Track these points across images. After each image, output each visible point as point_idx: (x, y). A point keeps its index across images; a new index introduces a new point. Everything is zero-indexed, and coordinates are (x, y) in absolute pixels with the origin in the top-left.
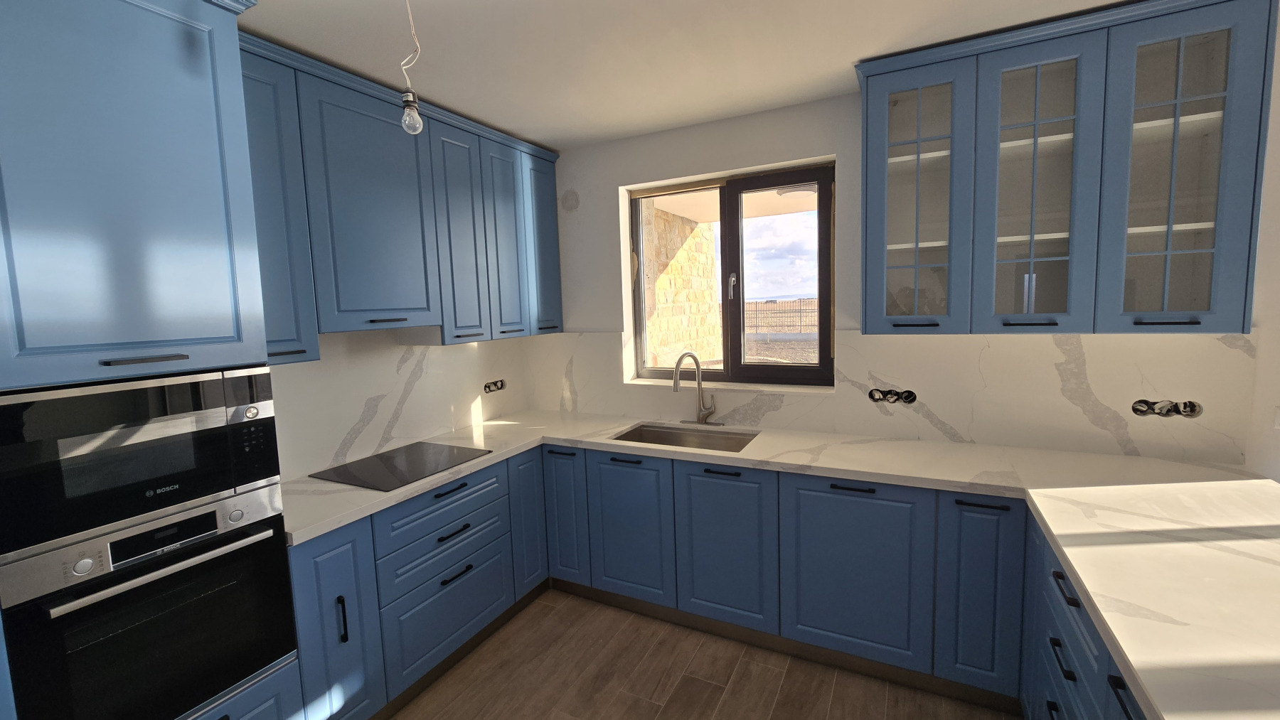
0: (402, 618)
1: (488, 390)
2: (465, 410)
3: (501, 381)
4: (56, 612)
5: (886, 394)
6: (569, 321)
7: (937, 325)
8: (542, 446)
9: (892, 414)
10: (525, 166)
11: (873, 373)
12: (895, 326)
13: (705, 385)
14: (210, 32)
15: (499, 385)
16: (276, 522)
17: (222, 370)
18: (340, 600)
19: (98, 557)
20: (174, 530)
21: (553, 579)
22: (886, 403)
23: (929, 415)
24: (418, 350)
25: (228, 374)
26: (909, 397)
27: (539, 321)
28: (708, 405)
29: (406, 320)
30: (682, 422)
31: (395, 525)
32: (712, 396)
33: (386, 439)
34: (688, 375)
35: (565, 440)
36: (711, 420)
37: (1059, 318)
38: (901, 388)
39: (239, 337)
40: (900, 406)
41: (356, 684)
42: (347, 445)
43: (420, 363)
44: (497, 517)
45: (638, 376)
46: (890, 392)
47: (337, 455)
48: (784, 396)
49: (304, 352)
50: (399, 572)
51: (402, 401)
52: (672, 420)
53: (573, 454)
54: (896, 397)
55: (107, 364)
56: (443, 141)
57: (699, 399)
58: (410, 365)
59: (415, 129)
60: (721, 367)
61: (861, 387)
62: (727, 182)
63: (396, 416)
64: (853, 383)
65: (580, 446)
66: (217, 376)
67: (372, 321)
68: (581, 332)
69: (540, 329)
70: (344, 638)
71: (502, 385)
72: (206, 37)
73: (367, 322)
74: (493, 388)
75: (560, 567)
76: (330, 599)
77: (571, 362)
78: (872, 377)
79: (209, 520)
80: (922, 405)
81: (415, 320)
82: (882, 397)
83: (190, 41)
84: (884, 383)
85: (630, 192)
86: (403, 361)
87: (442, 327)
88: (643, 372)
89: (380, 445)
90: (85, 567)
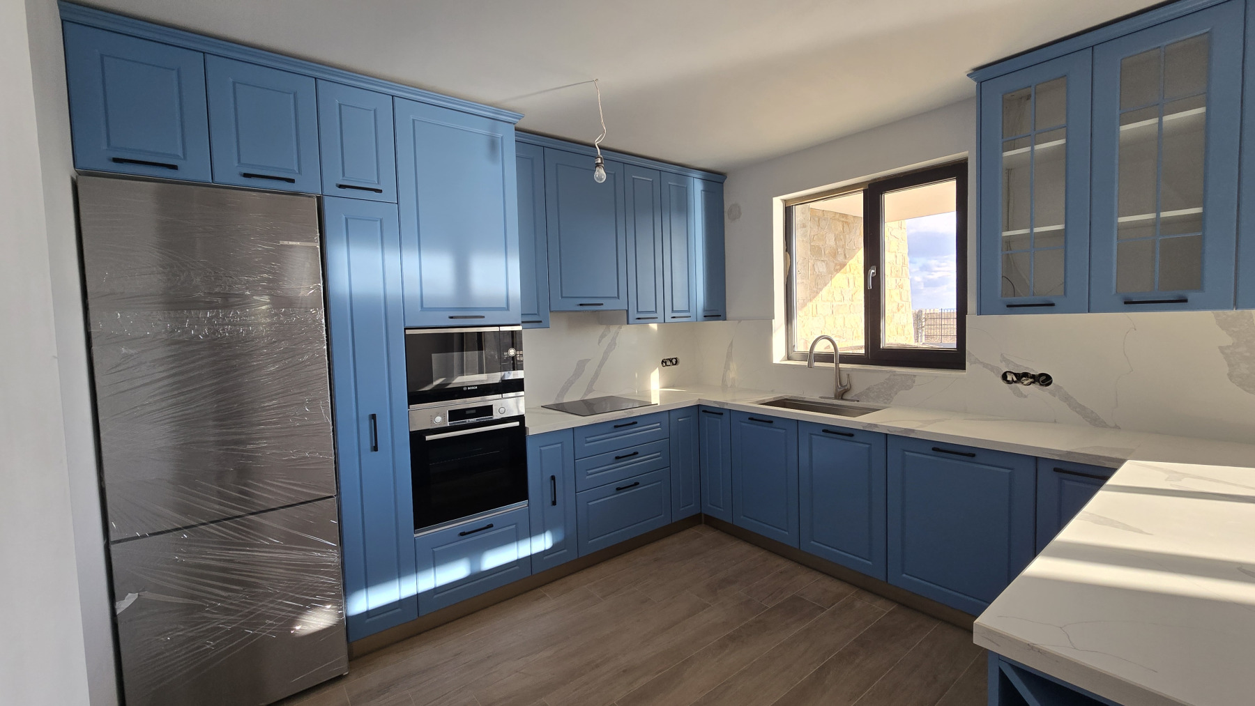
0: (590, 504)
1: (664, 364)
2: (645, 377)
3: (676, 359)
4: (428, 438)
5: (1020, 377)
6: (731, 311)
7: (1052, 305)
8: (698, 406)
9: (1026, 397)
10: (697, 188)
11: (1005, 355)
12: (1008, 306)
13: (841, 366)
14: (502, 138)
15: (673, 362)
16: (521, 418)
17: (499, 326)
18: (553, 478)
19: (444, 417)
20: (474, 411)
21: (705, 515)
22: (1019, 385)
23: (1067, 399)
24: (614, 329)
25: (503, 329)
26: (1045, 380)
27: (704, 310)
28: (845, 382)
29: (602, 304)
30: (821, 398)
31: (588, 439)
32: (848, 375)
33: (589, 390)
34: (827, 358)
35: (715, 402)
36: (847, 396)
37: (1191, 296)
38: (1036, 371)
39: (508, 309)
40: (1035, 388)
41: (560, 537)
42: (565, 390)
43: (614, 339)
44: (659, 454)
45: (789, 358)
46: (1026, 375)
47: (558, 396)
48: (915, 376)
49: (541, 322)
50: (589, 472)
51: (601, 365)
52: (813, 396)
53: (722, 414)
54: (1030, 380)
55: (451, 318)
56: (634, 178)
57: (836, 376)
58: (607, 340)
59: (601, 179)
60: (863, 351)
61: (992, 369)
62: (869, 185)
63: (596, 375)
64: (986, 365)
65: (726, 407)
66: (496, 329)
67: (581, 305)
68: (740, 320)
69: (705, 316)
70: (554, 503)
71: (676, 362)
72: (500, 140)
73: (578, 305)
74: (668, 363)
75: (709, 505)
76: (547, 477)
77: (731, 345)
78: (1004, 359)
79: (488, 410)
80: (1059, 388)
81: (608, 305)
82: (1015, 379)
83: (493, 144)
84: (1018, 366)
85: (785, 201)
86: (603, 336)
87: (627, 311)
88: (792, 354)
89: (586, 394)
90: (439, 419)
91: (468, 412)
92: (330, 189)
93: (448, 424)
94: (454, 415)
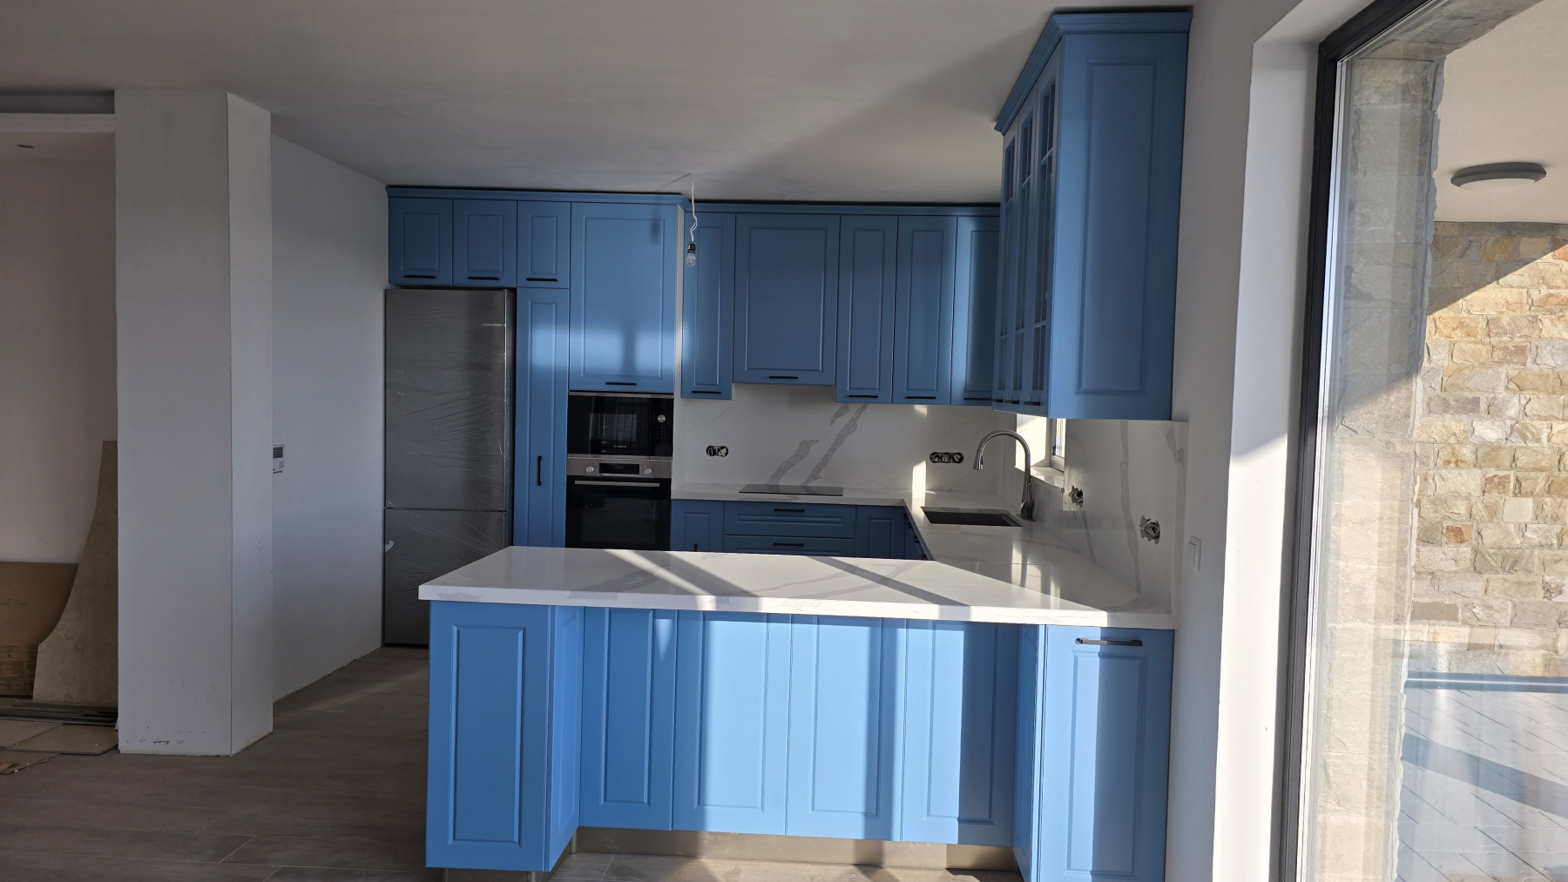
1: (938, 459)
2: (901, 471)
4: (577, 482)
8: (902, 508)
10: (964, 229)
15: (954, 458)
16: (666, 481)
17: (652, 393)
19: (595, 467)
24: (854, 408)
25: (655, 397)
27: (966, 390)
29: (796, 378)
33: (814, 477)
39: (661, 377)
43: (855, 420)
47: (772, 477)
49: (718, 393)
51: (833, 449)
55: (607, 384)
63: (826, 460)
67: (770, 377)
69: (964, 400)
71: (959, 458)
73: (767, 378)
74: (945, 458)
76: (691, 544)
81: (806, 378)
86: (838, 415)
87: (833, 386)
89: (810, 479)
90: (590, 470)
91: (616, 468)
92: (523, 282)
93: (598, 475)
94: (604, 467)
